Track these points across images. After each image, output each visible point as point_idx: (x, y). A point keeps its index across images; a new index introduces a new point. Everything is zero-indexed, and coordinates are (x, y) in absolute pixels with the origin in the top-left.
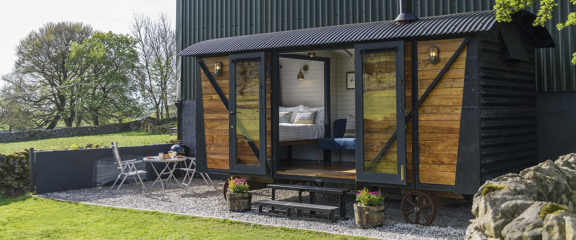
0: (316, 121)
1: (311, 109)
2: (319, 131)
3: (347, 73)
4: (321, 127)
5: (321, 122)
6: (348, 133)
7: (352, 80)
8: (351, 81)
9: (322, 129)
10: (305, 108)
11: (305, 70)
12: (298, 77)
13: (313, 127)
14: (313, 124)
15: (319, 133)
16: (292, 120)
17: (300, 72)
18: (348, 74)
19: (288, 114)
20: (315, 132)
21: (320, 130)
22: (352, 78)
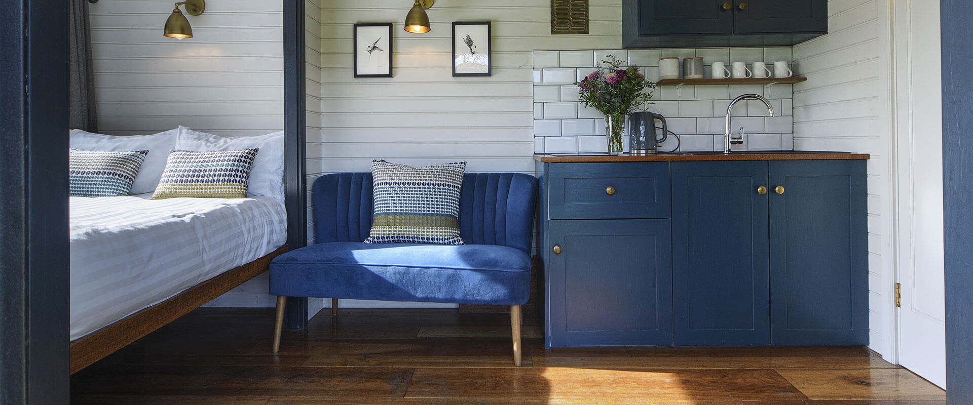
0: (253, 185)
1: (226, 142)
2: (271, 223)
3: (356, 26)
4: (275, 205)
5: (272, 188)
6: (389, 224)
7: (374, 48)
8: (371, 51)
9: (278, 213)
10: (199, 138)
11: (195, 10)
12: (169, 29)
13: (251, 209)
14: (246, 196)
15: (272, 232)
16: (143, 179)
17: (177, 12)
18: (358, 28)
19: (126, 160)
20: (259, 232)
21: (276, 218)
22: (376, 42)
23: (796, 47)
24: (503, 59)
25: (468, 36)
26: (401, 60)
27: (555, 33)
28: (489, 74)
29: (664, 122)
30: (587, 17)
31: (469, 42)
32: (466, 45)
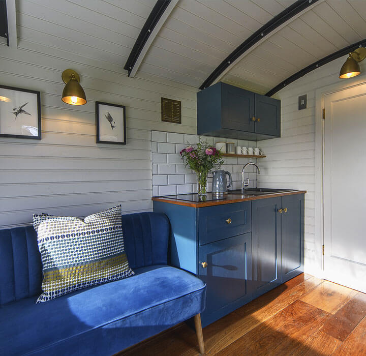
22: (23, 106)
23: (258, 142)
24: (133, 134)
25: (109, 114)
26: (48, 124)
27: (164, 121)
28: (124, 143)
29: (230, 176)
30: (180, 113)
31: (110, 119)
32: (107, 120)
